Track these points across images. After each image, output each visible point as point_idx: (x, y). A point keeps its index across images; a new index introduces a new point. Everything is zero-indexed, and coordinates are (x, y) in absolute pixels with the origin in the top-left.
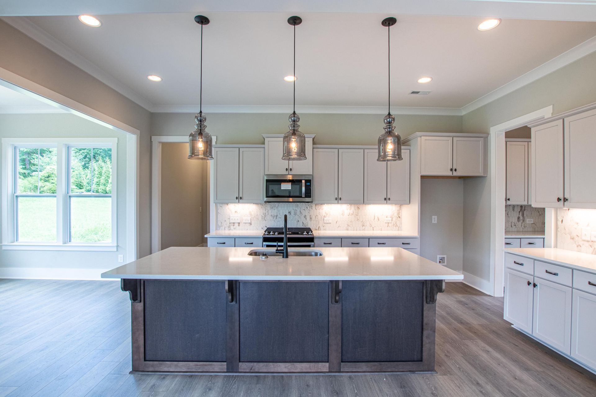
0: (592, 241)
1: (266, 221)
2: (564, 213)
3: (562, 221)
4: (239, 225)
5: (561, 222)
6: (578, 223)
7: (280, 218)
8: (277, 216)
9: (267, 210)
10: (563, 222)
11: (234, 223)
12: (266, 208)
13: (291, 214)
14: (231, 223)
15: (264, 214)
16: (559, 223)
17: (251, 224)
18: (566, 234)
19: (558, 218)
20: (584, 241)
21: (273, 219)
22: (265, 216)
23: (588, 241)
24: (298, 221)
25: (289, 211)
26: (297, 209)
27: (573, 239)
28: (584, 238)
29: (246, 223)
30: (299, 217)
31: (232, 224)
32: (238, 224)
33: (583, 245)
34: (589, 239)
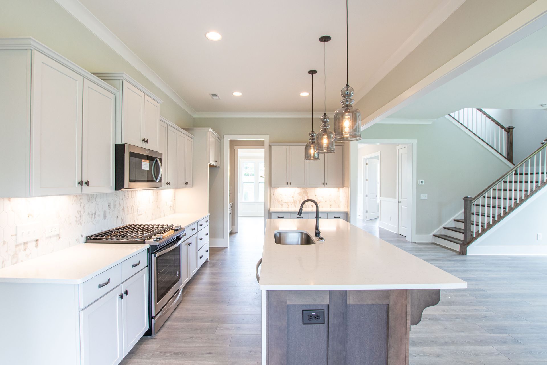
1: (81, 224)
2: (275, 190)
4: (37, 246)
6: (281, 195)
7: (99, 215)
8: (95, 214)
9: (82, 205)
10: (274, 194)
11: (25, 243)
12: (82, 201)
13: (110, 208)
14: (21, 244)
15: (79, 212)
16: (272, 195)
17: (59, 236)
18: (275, 200)
20: (284, 202)
21: (91, 219)
22: (80, 216)
24: (117, 217)
25: (108, 203)
26: (116, 199)
27: (279, 202)
29: (50, 237)
30: (118, 210)
31: (22, 247)
32: (35, 243)
34: (287, 202)
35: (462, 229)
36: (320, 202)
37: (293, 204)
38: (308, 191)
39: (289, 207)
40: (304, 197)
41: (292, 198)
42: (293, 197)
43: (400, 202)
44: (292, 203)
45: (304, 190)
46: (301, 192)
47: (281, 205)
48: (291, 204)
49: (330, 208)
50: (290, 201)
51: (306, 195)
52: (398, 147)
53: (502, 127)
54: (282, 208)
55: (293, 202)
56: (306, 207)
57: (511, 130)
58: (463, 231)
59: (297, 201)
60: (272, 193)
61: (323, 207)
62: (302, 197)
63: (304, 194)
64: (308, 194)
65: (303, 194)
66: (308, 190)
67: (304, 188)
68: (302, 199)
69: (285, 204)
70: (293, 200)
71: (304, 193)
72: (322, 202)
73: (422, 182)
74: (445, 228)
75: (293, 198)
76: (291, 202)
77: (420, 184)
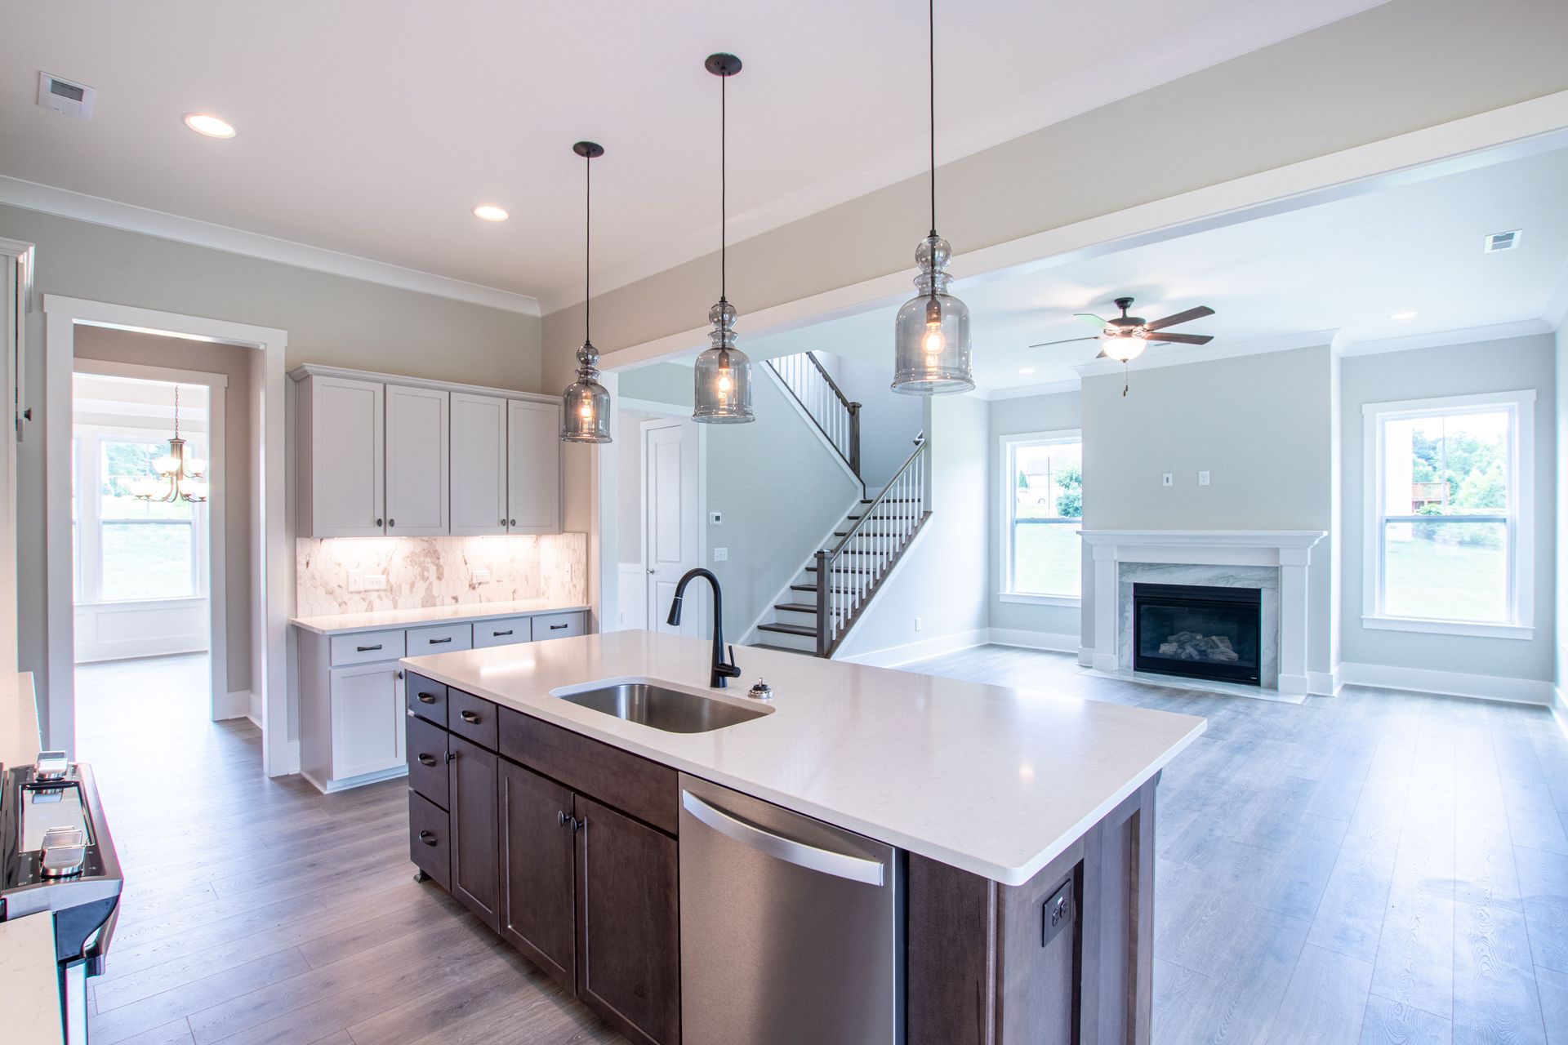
0: (366, 591)
2: (311, 547)
3: (308, 563)
5: (305, 566)
6: (339, 565)
10: (310, 565)
16: (301, 568)
18: (316, 587)
19: (298, 558)
20: (352, 593)
23: (359, 592)
27: (331, 593)
28: (352, 588)
33: (350, 600)
34: (362, 589)
35: (813, 629)
36: (480, 584)
37: (387, 596)
38: (439, 550)
39: (370, 608)
40: (428, 571)
41: (385, 576)
42: (385, 572)
43: (652, 572)
44: (381, 593)
45: (426, 545)
46: (416, 554)
47: (340, 605)
48: (380, 597)
49: (514, 599)
50: (375, 587)
51: (433, 563)
52: (644, 426)
53: (845, 403)
54: (343, 613)
55: (385, 590)
56: (435, 605)
57: (856, 409)
58: (815, 632)
59: (400, 586)
60: (301, 559)
61: (489, 600)
62: (420, 569)
63: (428, 559)
64: (442, 560)
65: (422, 559)
66: (440, 545)
67: (426, 538)
68: (418, 578)
69: (356, 597)
70: (388, 581)
71: (426, 556)
72: (487, 583)
73: (718, 518)
74: (760, 628)
75: (388, 574)
76: (378, 591)
77: (715, 522)
